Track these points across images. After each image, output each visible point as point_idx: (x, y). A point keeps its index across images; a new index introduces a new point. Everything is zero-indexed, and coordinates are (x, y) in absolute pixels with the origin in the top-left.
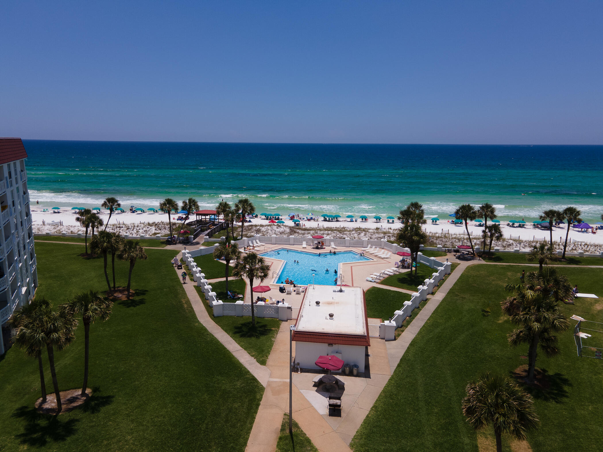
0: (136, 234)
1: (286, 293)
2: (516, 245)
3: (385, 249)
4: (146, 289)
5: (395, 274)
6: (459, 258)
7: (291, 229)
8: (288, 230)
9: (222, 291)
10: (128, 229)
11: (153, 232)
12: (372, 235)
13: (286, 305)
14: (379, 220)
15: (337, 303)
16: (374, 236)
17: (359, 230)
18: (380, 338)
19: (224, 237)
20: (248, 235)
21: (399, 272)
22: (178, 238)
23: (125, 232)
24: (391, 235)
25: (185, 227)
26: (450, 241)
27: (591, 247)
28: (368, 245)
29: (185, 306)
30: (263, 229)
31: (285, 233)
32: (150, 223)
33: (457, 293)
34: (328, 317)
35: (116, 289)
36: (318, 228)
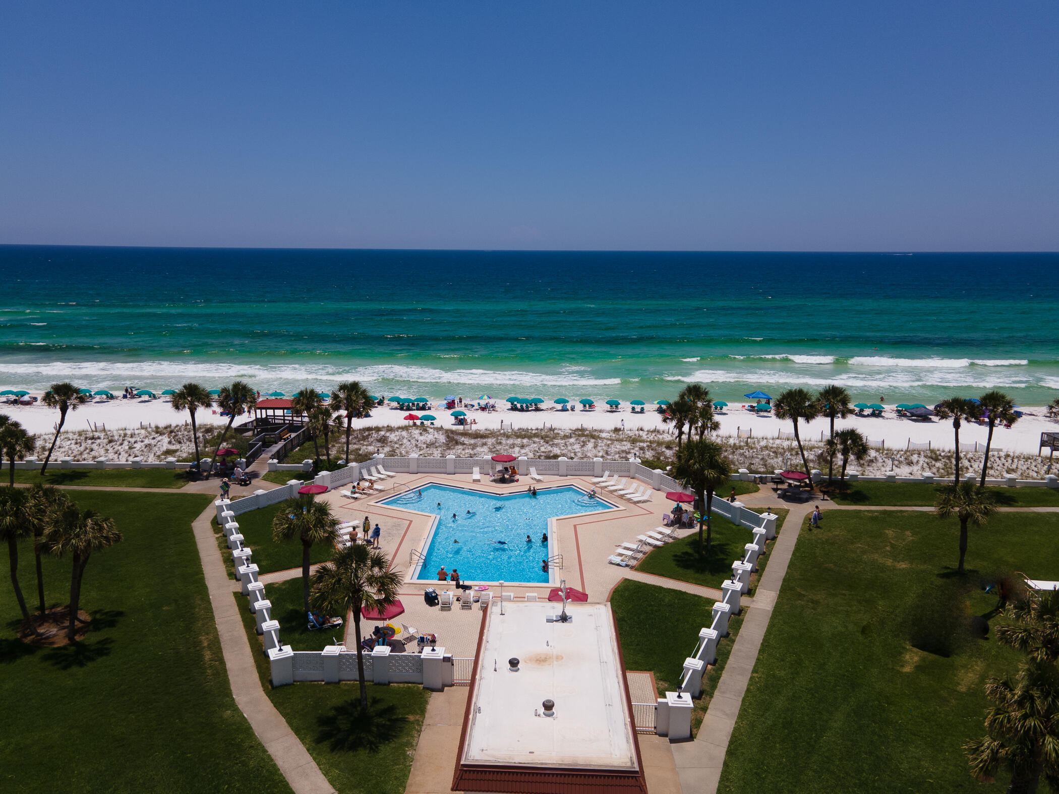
0: (127, 452)
1: (439, 606)
2: (882, 461)
3: (638, 479)
4: (121, 610)
5: (666, 543)
6: (785, 496)
7: (448, 437)
8: (442, 438)
9: (298, 609)
10: (110, 442)
11: (165, 448)
12: (608, 445)
13: (440, 652)
14: (617, 407)
15: (559, 658)
16: (612, 449)
17: (582, 434)
18: (656, 734)
19: (311, 461)
20: (361, 452)
21: (675, 538)
22: (212, 465)
23: (102, 450)
24: (645, 445)
25: (232, 437)
26: (759, 456)
27: (1020, 462)
28: (603, 471)
29: (207, 655)
30: (393, 437)
31: (437, 445)
32: (160, 426)
33: (799, 590)
34: (542, 710)
35: (47, 612)
36: (502, 431)
